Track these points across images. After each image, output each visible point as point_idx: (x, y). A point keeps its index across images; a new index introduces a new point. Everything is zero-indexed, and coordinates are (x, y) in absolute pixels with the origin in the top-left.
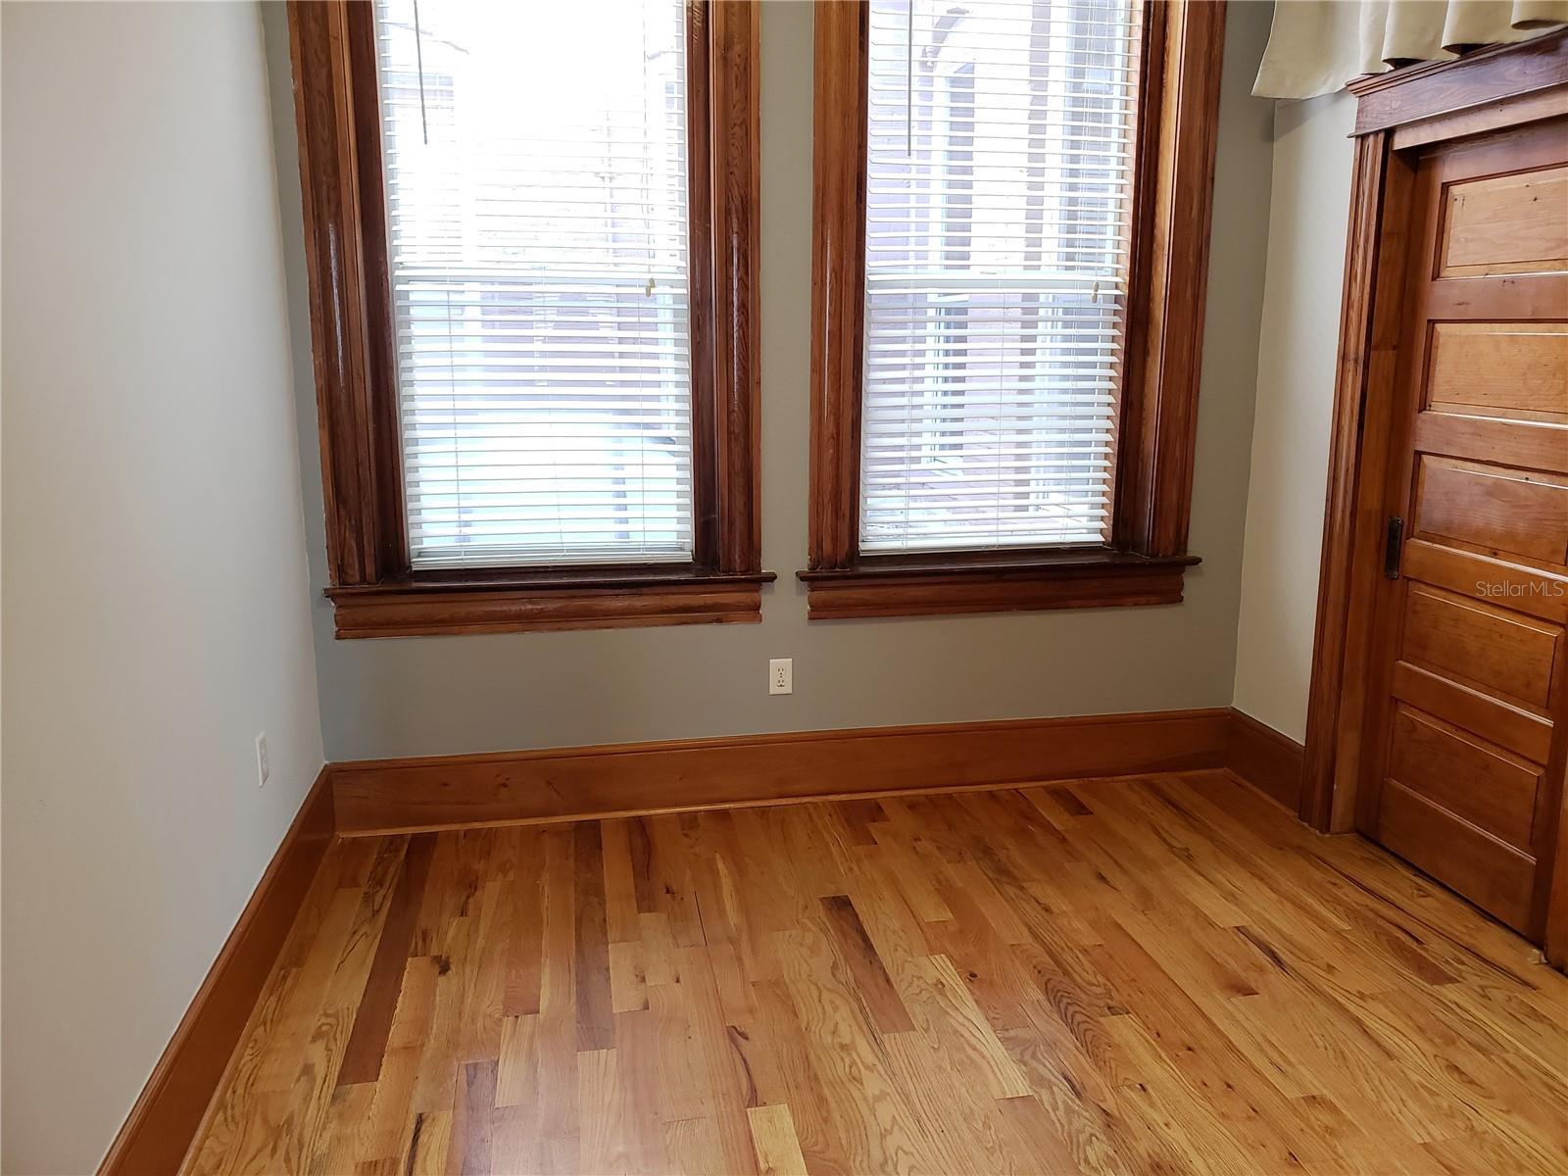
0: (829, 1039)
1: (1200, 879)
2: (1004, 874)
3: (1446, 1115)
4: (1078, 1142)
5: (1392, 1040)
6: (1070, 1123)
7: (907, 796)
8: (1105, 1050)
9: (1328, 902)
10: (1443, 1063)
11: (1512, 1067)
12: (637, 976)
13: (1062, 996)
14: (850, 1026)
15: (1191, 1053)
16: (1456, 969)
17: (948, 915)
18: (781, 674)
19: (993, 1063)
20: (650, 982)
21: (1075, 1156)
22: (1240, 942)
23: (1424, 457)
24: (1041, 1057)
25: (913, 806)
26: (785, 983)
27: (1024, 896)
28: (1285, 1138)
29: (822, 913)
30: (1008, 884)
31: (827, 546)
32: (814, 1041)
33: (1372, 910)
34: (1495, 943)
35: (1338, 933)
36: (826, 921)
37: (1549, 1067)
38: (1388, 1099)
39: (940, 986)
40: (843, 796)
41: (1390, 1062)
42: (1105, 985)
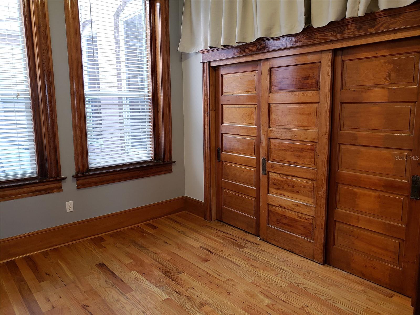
0: (112, 300)
1: (188, 237)
2: (142, 247)
3: (253, 275)
4: (183, 305)
5: (238, 263)
6: (180, 301)
7: (109, 233)
8: (181, 282)
9: (216, 236)
10: (249, 265)
11: (261, 262)
12: (47, 300)
13: (167, 273)
14: (117, 295)
15: (200, 277)
16: (245, 245)
17: (132, 261)
18: (70, 206)
19: (156, 293)
20: (52, 300)
21: (184, 308)
22: (202, 250)
23: (223, 134)
24: (167, 288)
25: (111, 236)
26: (94, 289)
27: (149, 252)
28: (225, 289)
29: (97, 269)
30: (144, 249)
31: (81, 167)
32: (108, 302)
33: (226, 236)
34: (250, 238)
35: (221, 243)
36: (99, 270)
37: (267, 260)
38: (242, 275)
39: (136, 278)
40: (91, 237)
41: (240, 268)
42: (176, 267)
